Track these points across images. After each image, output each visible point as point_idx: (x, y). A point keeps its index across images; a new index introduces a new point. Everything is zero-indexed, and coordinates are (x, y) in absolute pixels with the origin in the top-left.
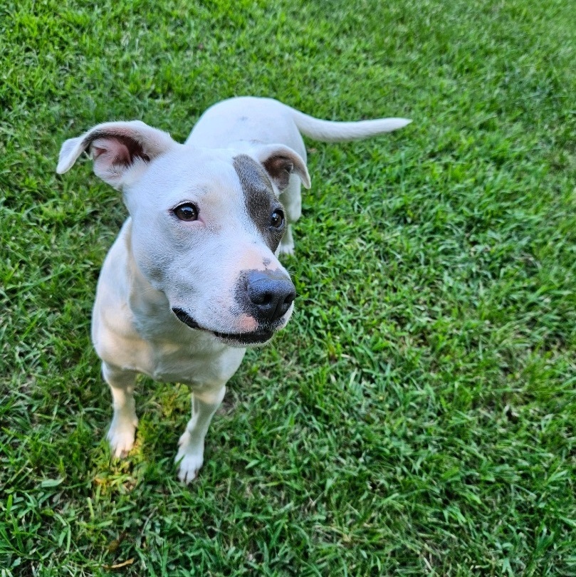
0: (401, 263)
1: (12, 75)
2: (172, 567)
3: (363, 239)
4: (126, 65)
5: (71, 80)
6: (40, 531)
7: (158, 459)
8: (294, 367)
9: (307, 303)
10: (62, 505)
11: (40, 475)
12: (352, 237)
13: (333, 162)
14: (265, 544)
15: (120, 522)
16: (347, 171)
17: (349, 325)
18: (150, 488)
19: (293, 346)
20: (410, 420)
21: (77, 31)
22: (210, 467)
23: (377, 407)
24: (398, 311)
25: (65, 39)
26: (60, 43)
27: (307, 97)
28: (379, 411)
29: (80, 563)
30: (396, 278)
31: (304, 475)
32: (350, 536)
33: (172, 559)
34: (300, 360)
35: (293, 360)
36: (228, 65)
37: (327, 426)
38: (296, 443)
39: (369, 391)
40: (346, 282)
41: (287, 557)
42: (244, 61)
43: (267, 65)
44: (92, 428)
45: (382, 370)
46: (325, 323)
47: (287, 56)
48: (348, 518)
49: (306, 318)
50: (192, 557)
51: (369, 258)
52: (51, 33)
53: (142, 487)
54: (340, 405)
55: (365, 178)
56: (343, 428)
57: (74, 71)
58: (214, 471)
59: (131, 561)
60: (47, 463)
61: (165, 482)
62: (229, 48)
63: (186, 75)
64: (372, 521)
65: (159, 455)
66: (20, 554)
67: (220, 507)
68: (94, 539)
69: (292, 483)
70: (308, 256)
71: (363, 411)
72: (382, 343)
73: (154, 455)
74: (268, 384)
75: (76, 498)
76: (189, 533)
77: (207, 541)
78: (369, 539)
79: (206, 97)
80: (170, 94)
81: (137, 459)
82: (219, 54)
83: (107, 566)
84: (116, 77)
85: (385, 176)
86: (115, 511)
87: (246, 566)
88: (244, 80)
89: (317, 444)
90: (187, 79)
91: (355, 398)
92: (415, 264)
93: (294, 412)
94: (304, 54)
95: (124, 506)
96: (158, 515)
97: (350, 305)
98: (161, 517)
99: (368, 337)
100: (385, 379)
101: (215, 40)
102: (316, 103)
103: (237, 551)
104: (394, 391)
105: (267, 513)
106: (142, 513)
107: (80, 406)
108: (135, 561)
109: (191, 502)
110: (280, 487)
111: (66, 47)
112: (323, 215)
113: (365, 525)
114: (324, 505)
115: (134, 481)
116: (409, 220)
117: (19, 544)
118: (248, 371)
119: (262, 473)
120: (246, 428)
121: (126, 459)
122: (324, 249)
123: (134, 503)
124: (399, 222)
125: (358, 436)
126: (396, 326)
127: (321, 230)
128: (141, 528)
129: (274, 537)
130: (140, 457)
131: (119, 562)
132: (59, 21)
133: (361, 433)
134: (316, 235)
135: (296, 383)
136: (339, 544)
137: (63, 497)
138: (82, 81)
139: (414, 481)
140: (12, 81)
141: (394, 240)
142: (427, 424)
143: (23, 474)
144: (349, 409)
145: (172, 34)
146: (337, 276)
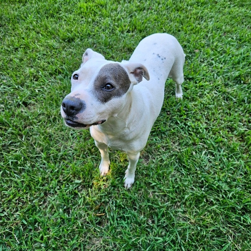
0: (235, 102)
1: (76, 28)
2: (119, 219)
3: (217, 91)
4: (119, 19)
5: (97, 28)
6: (73, 198)
7: (117, 178)
8: (177, 147)
9: (186, 120)
10: (81, 190)
11: (74, 178)
12: (211, 90)
13: (206, 56)
14: (156, 217)
15: (101, 199)
16: (213, 59)
17: (205, 130)
18: (113, 188)
19: (178, 138)
20: (230, 174)
21: (101, 7)
22: (137, 184)
23: (214, 167)
24: (231, 125)
25: (96, 11)
26: (94, 13)
27: (197, 26)
28: (215, 169)
29: (86, 211)
30: (232, 109)
31: (176, 192)
32: (194, 220)
33: (119, 216)
34: (180, 144)
35: (177, 144)
36: (162, 15)
37: (188, 173)
38: (174, 178)
39: (211, 160)
40: (206, 111)
41: (165, 224)
42: (169, 12)
43: (179, 13)
44: (94, 163)
45: (219, 151)
46: (193, 129)
47: (189, 8)
48: (194, 212)
49: (184, 126)
50: (127, 217)
51: (219, 100)
52: (91, 10)
53: (110, 187)
54: (196, 165)
55: (222, 62)
56: (196, 175)
57: (98, 24)
58: (138, 185)
59: (104, 214)
60: (78, 174)
61: (119, 187)
62: (163, 7)
63: (143, 22)
64: (205, 215)
65: (117, 176)
66: (66, 204)
67: (139, 199)
68: (91, 204)
69: (170, 195)
70: (188, 99)
71: (207, 168)
72: (220, 139)
73: (115, 176)
74: (164, 153)
75: (87, 188)
76: (126, 207)
77: (133, 212)
78: (202, 223)
79: (150, 30)
80: (135, 30)
81: (109, 177)
82: (158, 10)
83: (95, 214)
84: (114, 25)
85: (232, 61)
86: (99, 195)
87: (148, 224)
88: (168, 21)
89: (183, 180)
90: (143, 23)
91: (204, 162)
92: (242, 103)
93: (175, 166)
94: (198, 6)
95: (102, 193)
96: (115, 199)
97: (207, 121)
98: (116, 200)
99: (213, 136)
100: (220, 155)
101: (157, 4)
102: (201, 28)
103: (144, 217)
104: (223, 161)
105: (158, 205)
106: (109, 197)
107: (90, 155)
108: (105, 214)
109: (127, 196)
110: (165, 196)
111: (96, 14)
112: (198, 80)
113: (202, 217)
114: (184, 206)
115: (107, 185)
116: (242, 82)
117: (66, 201)
118: (156, 147)
119: (158, 189)
120: (153, 170)
121: (105, 176)
122: (196, 96)
123: (106, 193)
124: (237, 83)
125: (203, 179)
126: (228, 131)
127: (196, 87)
128: (108, 202)
129: (160, 214)
130: (110, 176)
131: (99, 214)
132: (94, 4)
133: (204, 178)
134: (194, 89)
135: (177, 154)
136: (188, 223)
137: (82, 187)
138: (101, 28)
139: (228, 201)
140: (76, 31)
141: (233, 91)
142: (238, 177)
143: (69, 177)
144: (200, 167)
145: (139, 4)
146: (201, 108)
